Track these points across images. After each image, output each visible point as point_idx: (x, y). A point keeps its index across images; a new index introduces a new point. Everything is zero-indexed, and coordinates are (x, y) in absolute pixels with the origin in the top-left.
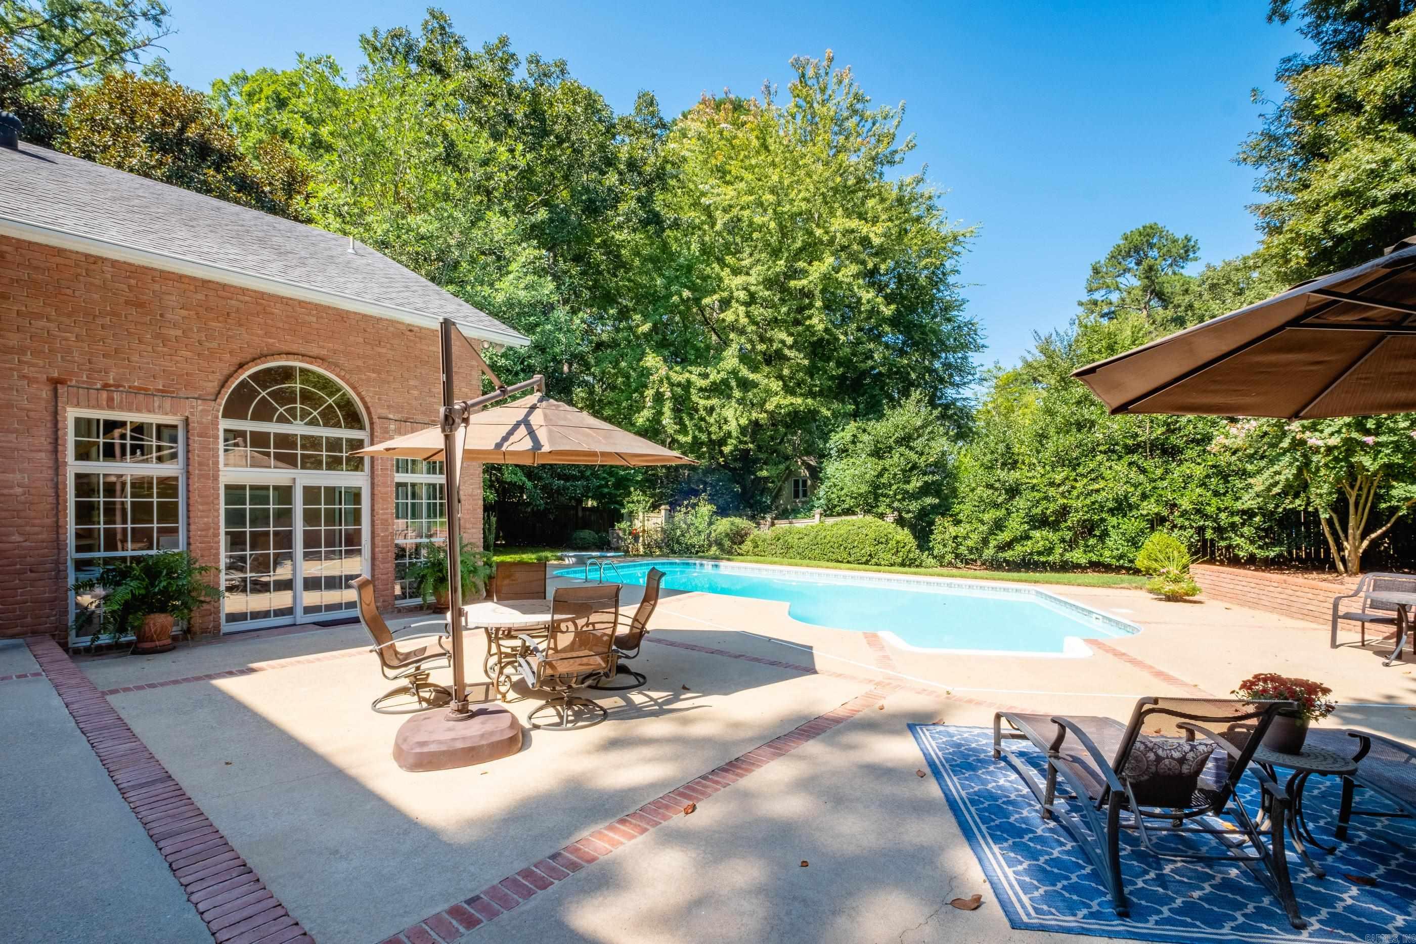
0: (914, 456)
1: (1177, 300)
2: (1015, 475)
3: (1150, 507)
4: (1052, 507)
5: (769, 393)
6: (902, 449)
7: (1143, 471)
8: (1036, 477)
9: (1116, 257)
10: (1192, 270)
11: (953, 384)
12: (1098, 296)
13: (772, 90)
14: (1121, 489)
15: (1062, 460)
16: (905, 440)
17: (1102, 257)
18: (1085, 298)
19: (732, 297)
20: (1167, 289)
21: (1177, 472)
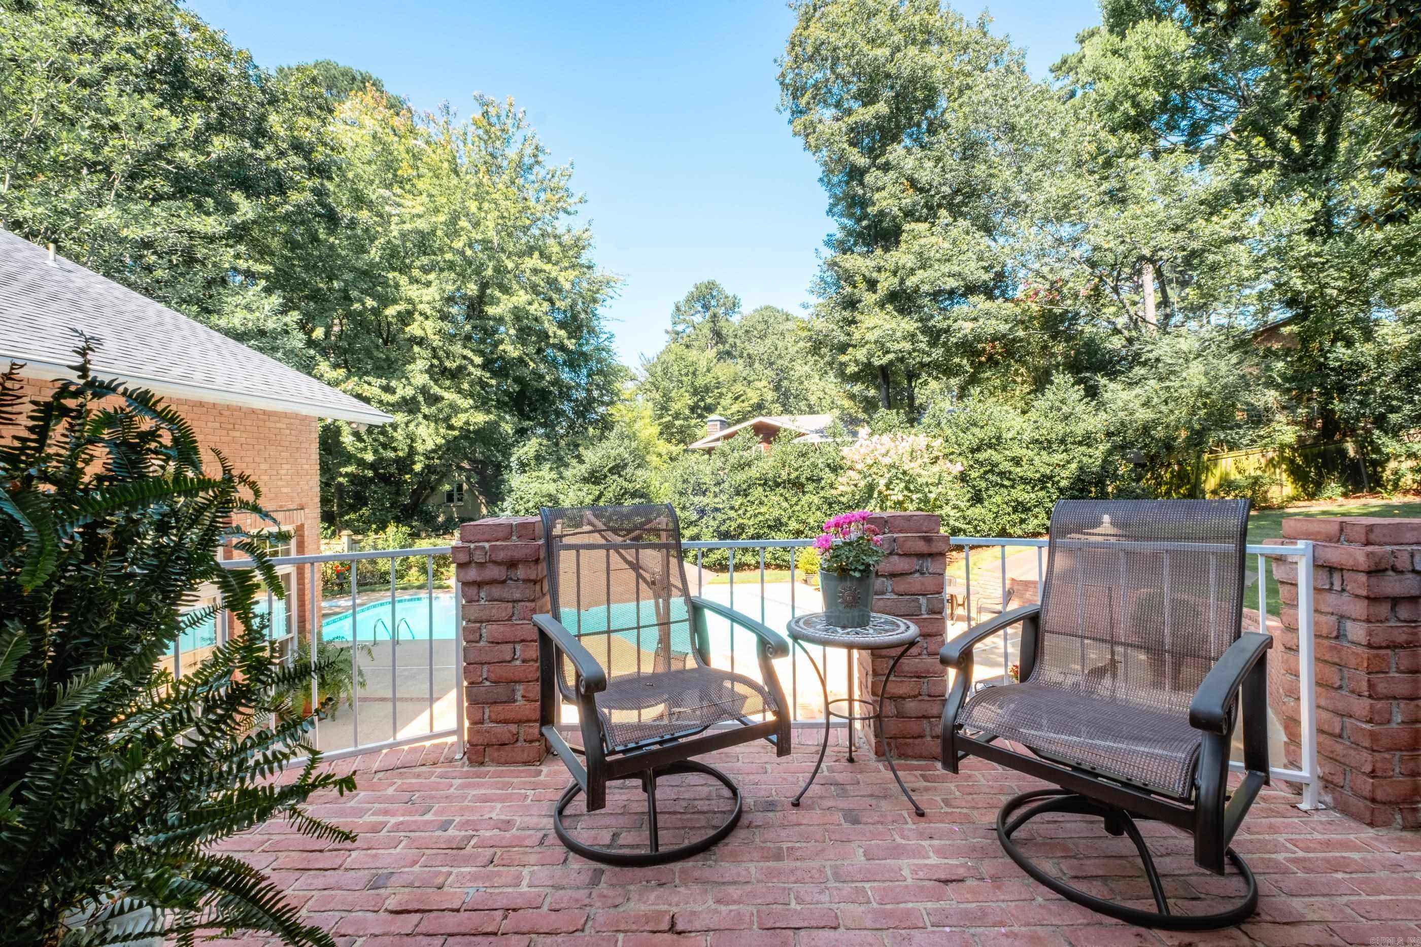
0: (625, 484)
1: (731, 340)
2: (706, 500)
3: (793, 525)
4: (734, 525)
5: (455, 409)
6: (616, 477)
7: (786, 500)
8: (721, 501)
9: (691, 300)
10: (735, 319)
11: (603, 403)
12: (680, 328)
13: (451, 112)
14: (776, 513)
15: (739, 492)
16: (617, 469)
17: (681, 297)
18: (670, 328)
19: (415, 310)
20: (724, 332)
21: (805, 499)
